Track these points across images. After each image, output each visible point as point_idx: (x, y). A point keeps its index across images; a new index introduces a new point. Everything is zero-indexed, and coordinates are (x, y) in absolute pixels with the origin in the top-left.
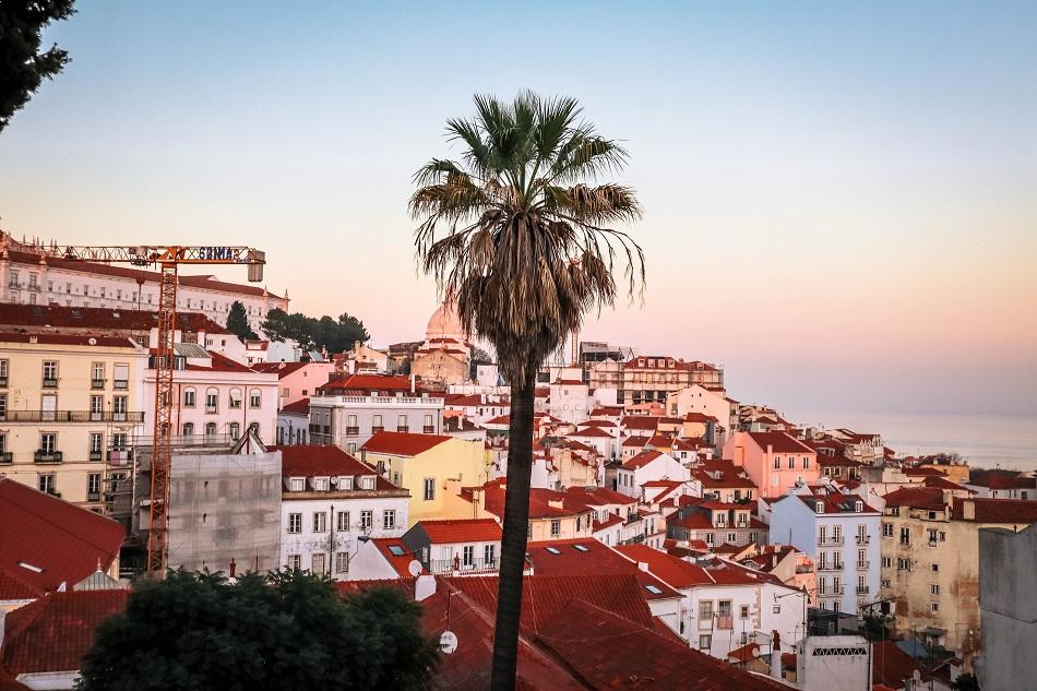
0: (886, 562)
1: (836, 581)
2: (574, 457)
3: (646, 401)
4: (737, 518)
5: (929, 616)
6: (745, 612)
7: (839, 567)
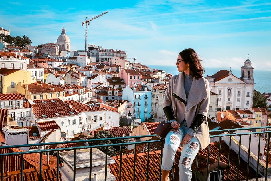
0: (152, 104)
1: (139, 109)
2: (73, 76)
3: (105, 61)
4: (115, 93)
5: (162, 118)
6: (101, 118)
7: (139, 106)
